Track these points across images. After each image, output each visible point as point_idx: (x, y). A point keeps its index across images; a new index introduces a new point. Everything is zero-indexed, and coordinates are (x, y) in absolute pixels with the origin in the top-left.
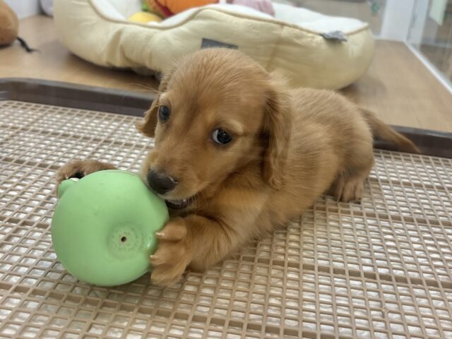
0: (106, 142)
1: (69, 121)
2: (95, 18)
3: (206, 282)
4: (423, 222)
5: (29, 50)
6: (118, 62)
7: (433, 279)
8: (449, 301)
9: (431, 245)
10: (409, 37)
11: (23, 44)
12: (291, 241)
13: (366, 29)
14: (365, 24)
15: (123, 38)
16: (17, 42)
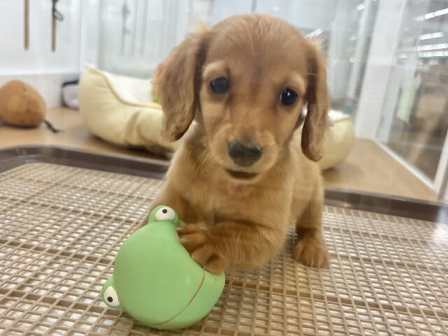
0: (130, 197)
1: (96, 181)
2: (115, 102)
3: (229, 304)
4: (413, 266)
5: (55, 131)
6: (135, 140)
7: (429, 310)
8: (447, 326)
9: (423, 284)
10: (377, 136)
11: (49, 126)
12: (299, 277)
13: (347, 119)
14: (347, 116)
15: (139, 119)
16: (44, 125)
